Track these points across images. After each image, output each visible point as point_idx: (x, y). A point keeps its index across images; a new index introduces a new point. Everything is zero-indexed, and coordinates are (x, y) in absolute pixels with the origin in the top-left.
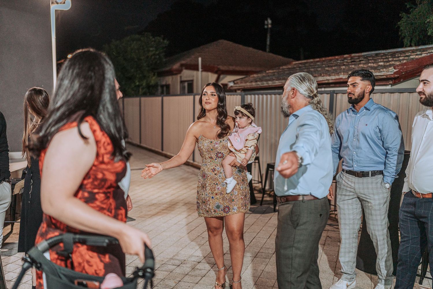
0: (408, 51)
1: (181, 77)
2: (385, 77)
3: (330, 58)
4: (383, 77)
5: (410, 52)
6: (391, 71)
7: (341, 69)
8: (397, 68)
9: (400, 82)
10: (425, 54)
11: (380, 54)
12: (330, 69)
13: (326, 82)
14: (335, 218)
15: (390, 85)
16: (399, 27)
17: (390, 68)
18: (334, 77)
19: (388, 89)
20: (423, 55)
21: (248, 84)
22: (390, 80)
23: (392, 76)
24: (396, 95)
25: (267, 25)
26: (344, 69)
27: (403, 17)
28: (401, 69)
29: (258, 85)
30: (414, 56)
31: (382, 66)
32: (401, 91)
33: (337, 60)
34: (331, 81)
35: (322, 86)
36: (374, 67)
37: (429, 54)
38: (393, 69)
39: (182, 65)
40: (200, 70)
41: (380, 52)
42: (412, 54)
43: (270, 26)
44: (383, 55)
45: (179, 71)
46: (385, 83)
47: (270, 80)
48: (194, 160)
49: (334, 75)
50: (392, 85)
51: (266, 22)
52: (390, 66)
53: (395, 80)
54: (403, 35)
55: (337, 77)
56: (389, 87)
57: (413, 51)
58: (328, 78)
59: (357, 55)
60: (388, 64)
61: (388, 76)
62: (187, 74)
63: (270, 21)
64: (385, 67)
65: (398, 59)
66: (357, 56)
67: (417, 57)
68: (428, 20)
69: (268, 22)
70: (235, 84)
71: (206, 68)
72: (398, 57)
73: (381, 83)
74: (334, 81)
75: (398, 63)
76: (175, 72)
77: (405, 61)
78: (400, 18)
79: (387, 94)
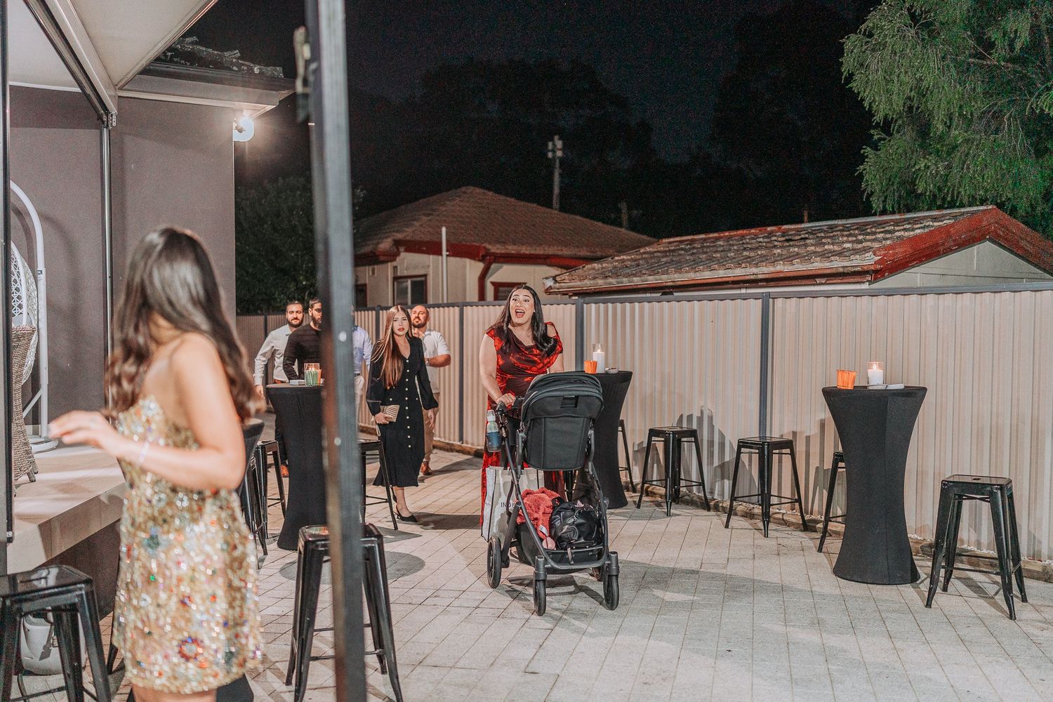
0: (886, 222)
1: (395, 268)
2: (859, 269)
3: (740, 232)
4: (856, 269)
5: (892, 223)
6: (869, 260)
7: (775, 254)
8: (878, 253)
9: (883, 277)
10: (919, 228)
11: (837, 226)
12: (752, 254)
13: (752, 277)
14: (783, 519)
15: (868, 283)
16: (861, 176)
17: (867, 255)
18: (765, 270)
19: (863, 290)
20: (918, 231)
21: (587, 282)
22: (867, 274)
23: (872, 268)
24: (882, 299)
25: (554, 151)
26: (780, 255)
27: (867, 157)
28: (885, 255)
29: (610, 283)
30: (902, 233)
31: (849, 250)
32: (889, 293)
33: (756, 236)
34: (760, 277)
35: (741, 285)
36: (834, 251)
37: (926, 230)
38: (873, 256)
39: (397, 243)
40: (445, 253)
41: (835, 222)
42: (897, 228)
43: (559, 154)
44: (841, 228)
45: (392, 256)
46: (859, 280)
47: (635, 275)
48: (461, 439)
49: (766, 266)
50: (870, 282)
51: (550, 145)
52: (866, 250)
53: (878, 274)
54: (869, 189)
55: (772, 269)
56: (865, 286)
57: (897, 223)
58: (755, 270)
59: (793, 227)
60: (860, 246)
61: (865, 268)
62: (410, 262)
63: (559, 144)
64: (856, 252)
65: (874, 237)
66: (793, 230)
67: (907, 234)
68: (917, 167)
69: (554, 145)
70: (556, 282)
71: (458, 250)
72: (875, 233)
73: (852, 280)
74: (767, 276)
75: (876, 245)
76: (382, 258)
77: (889, 242)
78: (862, 159)
79: (865, 299)
